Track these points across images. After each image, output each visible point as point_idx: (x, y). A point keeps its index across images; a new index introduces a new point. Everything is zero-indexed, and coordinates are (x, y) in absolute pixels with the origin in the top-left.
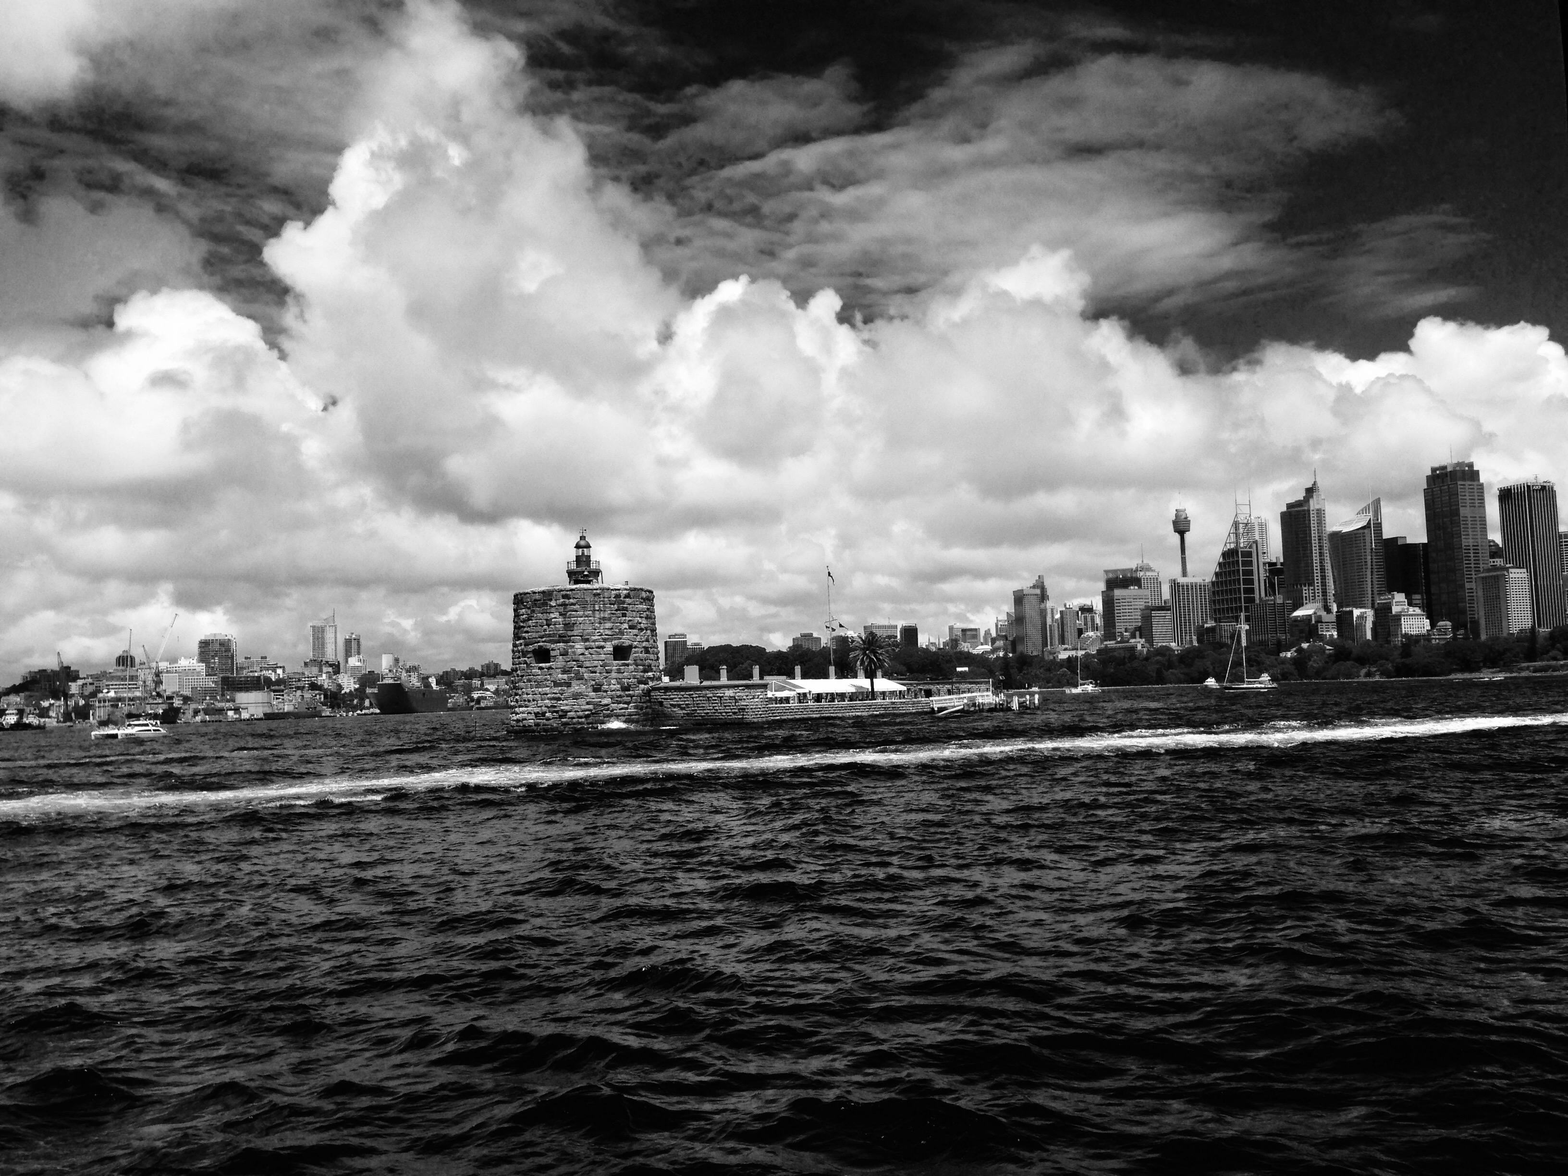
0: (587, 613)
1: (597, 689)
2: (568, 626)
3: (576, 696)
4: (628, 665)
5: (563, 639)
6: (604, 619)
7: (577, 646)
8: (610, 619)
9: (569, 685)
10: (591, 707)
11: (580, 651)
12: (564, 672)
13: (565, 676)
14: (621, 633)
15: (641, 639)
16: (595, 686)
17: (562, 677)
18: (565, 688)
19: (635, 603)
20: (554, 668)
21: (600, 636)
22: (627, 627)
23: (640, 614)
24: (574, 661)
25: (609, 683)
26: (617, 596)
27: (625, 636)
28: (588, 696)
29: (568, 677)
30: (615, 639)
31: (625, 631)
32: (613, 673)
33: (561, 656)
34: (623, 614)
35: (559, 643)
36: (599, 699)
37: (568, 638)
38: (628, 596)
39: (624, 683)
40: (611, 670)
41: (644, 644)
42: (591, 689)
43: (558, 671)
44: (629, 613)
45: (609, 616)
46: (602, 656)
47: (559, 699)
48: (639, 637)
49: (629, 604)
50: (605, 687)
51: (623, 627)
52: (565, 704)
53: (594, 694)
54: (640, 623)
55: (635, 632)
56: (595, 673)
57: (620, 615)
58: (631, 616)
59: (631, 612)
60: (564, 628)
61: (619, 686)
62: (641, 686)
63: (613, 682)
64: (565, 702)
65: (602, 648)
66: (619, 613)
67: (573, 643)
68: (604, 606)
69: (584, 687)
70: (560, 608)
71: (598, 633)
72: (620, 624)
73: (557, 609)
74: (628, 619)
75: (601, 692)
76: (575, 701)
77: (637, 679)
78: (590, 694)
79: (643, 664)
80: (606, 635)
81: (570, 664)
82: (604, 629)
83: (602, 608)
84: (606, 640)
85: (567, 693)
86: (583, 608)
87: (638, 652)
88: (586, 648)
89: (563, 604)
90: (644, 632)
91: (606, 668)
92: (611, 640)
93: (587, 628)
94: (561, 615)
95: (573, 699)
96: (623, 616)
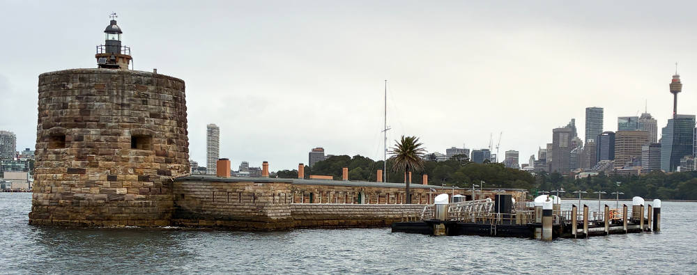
0: (104, 98)
1: (112, 178)
2: (85, 111)
3: (90, 184)
4: (147, 155)
5: (77, 123)
6: (123, 105)
7: (93, 132)
8: (128, 105)
9: (82, 171)
10: (105, 196)
11: (94, 138)
12: (78, 158)
13: (79, 163)
14: (141, 120)
15: (164, 129)
16: (109, 174)
17: (76, 164)
18: (79, 175)
19: (158, 91)
20: (69, 153)
21: (117, 122)
22: (148, 115)
23: (164, 103)
24: (89, 147)
25: (125, 172)
26: (138, 82)
27: (146, 124)
28: (102, 185)
29: (82, 164)
30: (134, 126)
31: (146, 119)
32: (130, 162)
33: (76, 141)
34: (143, 101)
35: (74, 127)
36: (114, 189)
37: (84, 123)
38: (150, 83)
39: (142, 173)
40: (128, 159)
41: (168, 134)
42: (105, 177)
43: (72, 157)
44: (151, 101)
45: (128, 102)
46: (119, 144)
47: (73, 186)
48: (161, 126)
49: (152, 92)
50: (120, 176)
51: (144, 115)
52: (78, 192)
53: (109, 182)
54: (164, 112)
55: (158, 121)
56: (110, 160)
57: (140, 102)
58: (154, 104)
59: (153, 100)
60: (80, 112)
61: (137, 176)
62: (163, 177)
63: (131, 171)
64: (78, 189)
65: (120, 135)
66: (139, 101)
67: (89, 128)
68: (123, 92)
69: (98, 175)
70: (76, 91)
71: (115, 119)
72: (140, 112)
73: (73, 92)
74: (149, 106)
75: (116, 181)
76: (88, 188)
77: (158, 170)
78: (104, 182)
79: (165, 155)
80: (124, 122)
81: (85, 150)
82: (122, 115)
83: (120, 94)
84: (123, 127)
85: (81, 180)
86: (100, 92)
87: (159, 142)
88: (102, 134)
89: (79, 87)
90: (168, 121)
91: (123, 156)
92: (130, 127)
93: (104, 114)
94: (78, 98)
95: (87, 187)
96: (143, 104)
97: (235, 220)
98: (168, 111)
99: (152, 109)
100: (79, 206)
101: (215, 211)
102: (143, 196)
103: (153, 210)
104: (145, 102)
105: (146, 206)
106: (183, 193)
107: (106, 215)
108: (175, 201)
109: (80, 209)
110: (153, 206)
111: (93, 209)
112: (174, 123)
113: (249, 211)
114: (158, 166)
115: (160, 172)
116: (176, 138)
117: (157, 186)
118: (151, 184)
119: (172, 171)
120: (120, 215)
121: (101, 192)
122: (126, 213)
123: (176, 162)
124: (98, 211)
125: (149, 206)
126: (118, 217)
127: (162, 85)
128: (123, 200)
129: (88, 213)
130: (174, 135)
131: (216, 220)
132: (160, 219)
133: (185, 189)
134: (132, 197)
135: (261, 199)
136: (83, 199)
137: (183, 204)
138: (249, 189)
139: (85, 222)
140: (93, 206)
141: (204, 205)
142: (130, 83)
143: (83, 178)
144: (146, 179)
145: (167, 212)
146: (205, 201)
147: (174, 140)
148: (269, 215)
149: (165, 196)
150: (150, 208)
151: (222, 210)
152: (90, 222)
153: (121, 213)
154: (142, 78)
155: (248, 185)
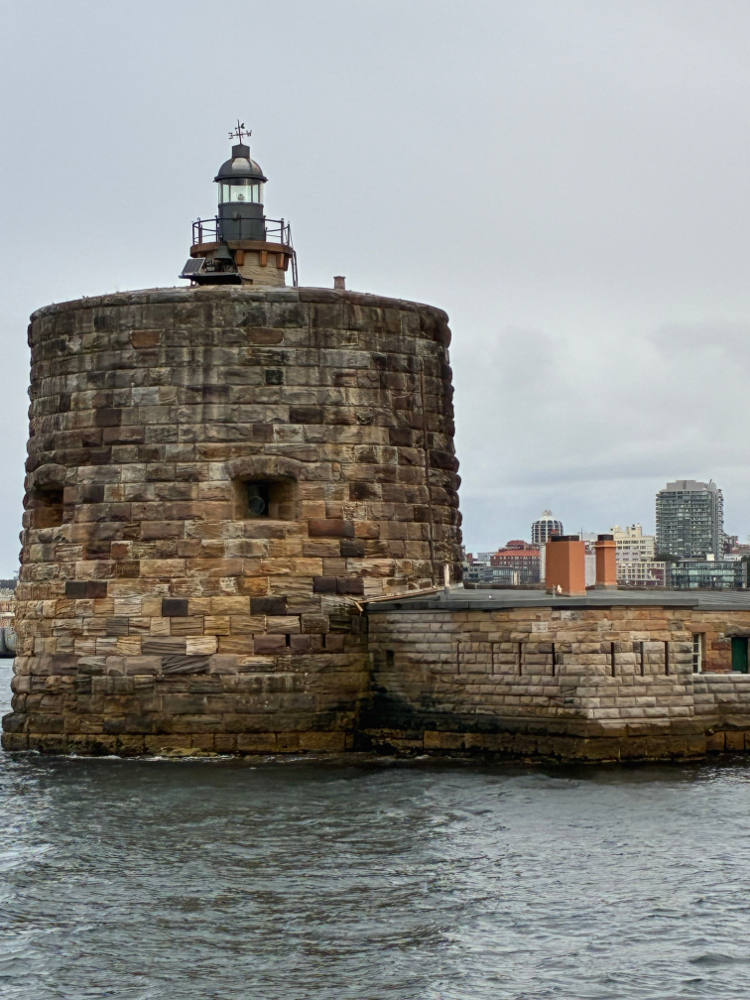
0: (155, 372)
1: (173, 609)
2: (109, 414)
3: (117, 627)
4: (279, 534)
5: (90, 450)
6: (207, 390)
7: (127, 473)
8: (224, 390)
9: (97, 591)
10: (153, 661)
11: (128, 490)
12: (92, 553)
13: (92, 567)
14: (262, 431)
15: (337, 453)
16: (168, 598)
17: (85, 569)
18: (91, 601)
19: (319, 341)
20: (69, 538)
21: (194, 441)
22: (286, 417)
23: (339, 376)
24: (115, 518)
25: (213, 588)
26: (253, 320)
27: (276, 443)
28: (148, 628)
29: (98, 568)
30: (239, 450)
31: (276, 427)
32: (226, 557)
33: (86, 501)
34: (269, 374)
35: (83, 463)
36: (179, 640)
37: (104, 449)
38: (293, 319)
39: (262, 591)
40: (221, 549)
41: (350, 470)
42: (154, 606)
43: (77, 548)
44: (292, 373)
45: (222, 382)
46: (196, 507)
47: (76, 634)
48: (329, 448)
49: (299, 344)
50: (197, 602)
51: (270, 416)
52: (90, 652)
53: (166, 621)
54: (337, 404)
55: (315, 430)
56: (170, 556)
57: (258, 379)
58: (303, 381)
59: (303, 371)
60: (97, 417)
61: (244, 600)
62: (332, 601)
63: (228, 584)
64: (89, 644)
65: (197, 480)
66: (255, 374)
67: (116, 462)
68: (207, 353)
69: (137, 600)
70: (88, 357)
71: (186, 432)
72: (258, 408)
73: (82, 361)
74: (287, 389)
75: (184, 614)
76: (113, 640)
77: (315, 578)
78: (153, 621)
79: (340, 531)
80: (209, 439)
81: (106, 529)
82: (204, 421)
83: (200, 358)
84: (208, 455)
85: (95, 615)
86: (147, 357)
87: (320, 494)
88: (150, 480)
89: (96, 347)
90: (354, 429)
91: (205, 542)
92: (226, 454)
93: (155, 420)
94: (92, 378)
95: (109, 635)
96: (269, 383)
97: (507, 730)
98: (353, 400)
99: (297, 396)
100: (88, 693)
101: (462, 703)
102: (264, 660)
103: (295, 700)
104: (274, 378)
105: (272, 691)
106: (391, 646)
107: (156, 717)
108: (373, 671)
109: (91, 702)
110: (296, 690)
111: (123, 699)
112: (378, 433)
113: (540, 700)
114: (315, 567)
115: (322, 586)
116: (380, 481)
117: (309, 627)
118: (290, 622)
119: (367, 581)
120: (196, 718)
121: (146, 649)
122: (214, 712)
123: (381, 552)
124: (136, 708)
125: (283, 690)
126: (189, 724)
127: (333, 322)
128: (203, 672)
129: (110, 714)
130: (377, 471)
131: (463, 729)
132: (319, 728)
133: (395, 636)
134: (232, 663)
135: (571, 664)
136: (99, 672)
137: (390, 682)
138: (541, 629)
139: (99, 739)
140: (123, 692)
141: (437, 686)
142: (229, 324)
143: (101, 608)
144: (276, 607)
145: (342, 707)
146: (440, 673)
147: (377, 488)
148: (591, 714)
149: (338, 659)
150: (287, 697)
151: (477, 698)
152: (112, 739)
153: (201, 712)
154: (266, 305)
155: (538, 619)
